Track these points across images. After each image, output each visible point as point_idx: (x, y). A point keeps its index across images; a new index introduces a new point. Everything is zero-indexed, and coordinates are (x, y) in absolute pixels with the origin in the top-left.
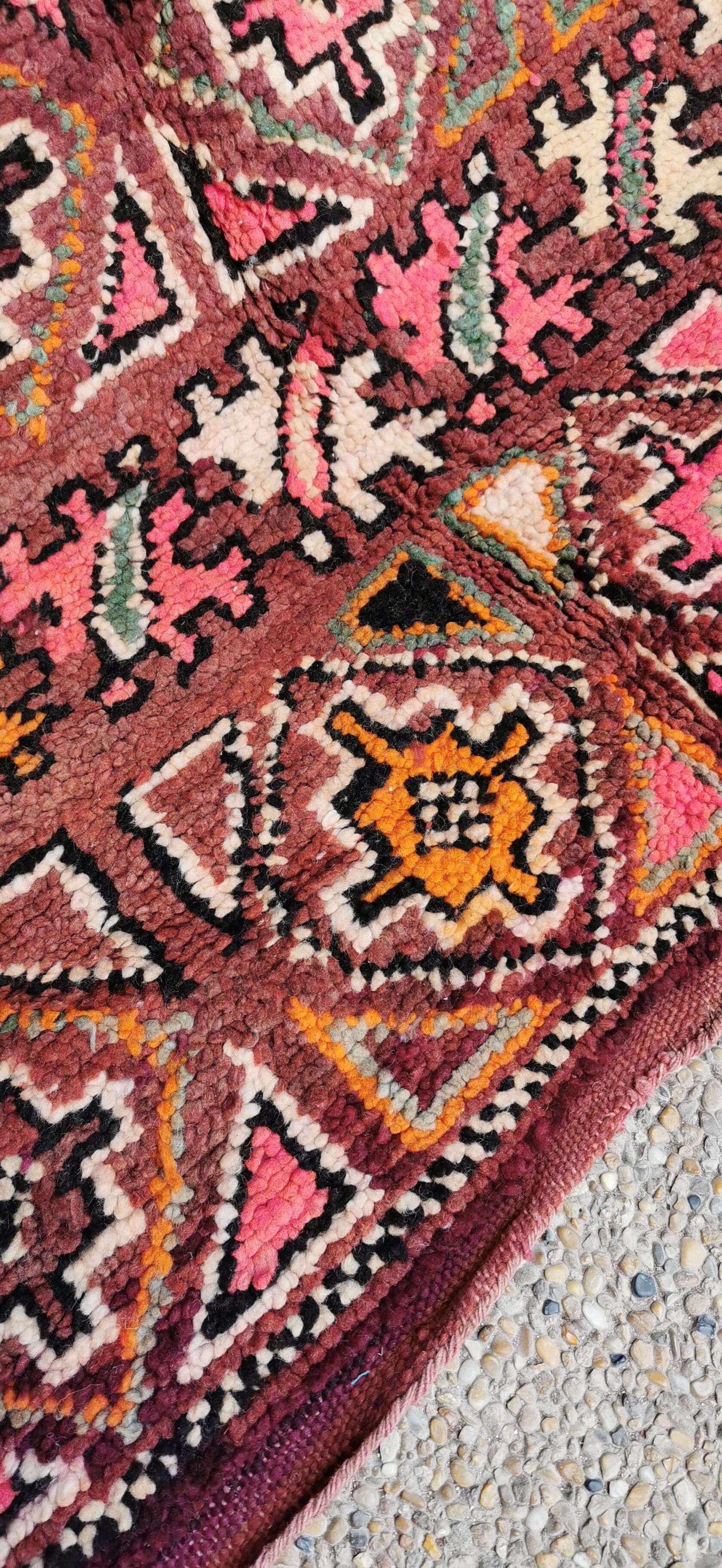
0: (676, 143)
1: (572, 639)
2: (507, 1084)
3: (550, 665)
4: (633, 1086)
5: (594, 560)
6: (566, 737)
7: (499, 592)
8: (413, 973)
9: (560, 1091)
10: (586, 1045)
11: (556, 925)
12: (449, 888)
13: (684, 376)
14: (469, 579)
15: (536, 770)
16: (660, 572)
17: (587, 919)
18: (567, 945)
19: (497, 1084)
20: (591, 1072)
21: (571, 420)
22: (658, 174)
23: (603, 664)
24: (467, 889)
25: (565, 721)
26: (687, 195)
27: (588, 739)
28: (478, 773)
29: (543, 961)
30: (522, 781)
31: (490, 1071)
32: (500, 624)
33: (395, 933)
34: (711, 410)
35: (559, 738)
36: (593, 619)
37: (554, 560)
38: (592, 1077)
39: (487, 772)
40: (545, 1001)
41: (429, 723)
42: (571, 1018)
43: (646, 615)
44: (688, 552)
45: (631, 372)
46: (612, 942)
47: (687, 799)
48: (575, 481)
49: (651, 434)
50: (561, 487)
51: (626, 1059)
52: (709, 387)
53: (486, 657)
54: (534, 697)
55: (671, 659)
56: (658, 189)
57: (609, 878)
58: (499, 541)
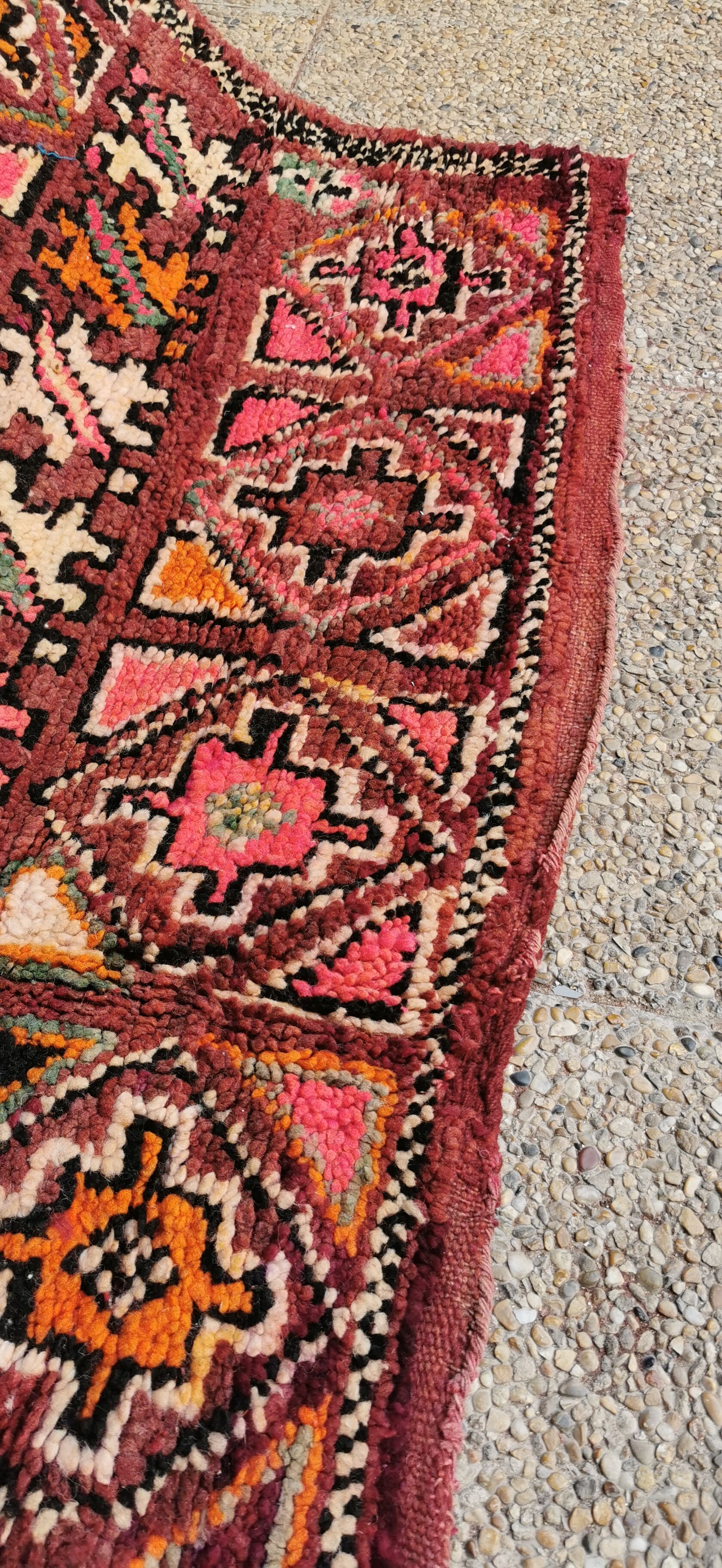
0: (26, 514)
1: (153, 1021)
2: (325, 1522)
3: (146, 1057)
4: (441, 1436)
5: (135, 935)
6: (197, 1119)
7: (63, 1013)
8: (174, 1468)
9: (381, 1493)
10: (379, 1425)
11: (284, 1319)
12: (164, 1349)
13: (132, 727)
14: (29, 1016)
15: (184, 1169)
16: (202, 915)
17: (309, 1291)
18: (305, 1332)
19: (316, 1528)
20: (397, 1449)
21: (51, 814)
22: (23, 549)
23: (194, 1028)
24: (180, 1339)
25: (188, 1105)
26: (58, 559)
27: (217, 1109)
28: (130, 1208)
29: (292, 1365)
30: (178, 1190)
31: (301, 1519)
32: (78, 1043)
33: (134, 1436)
34: (170, 744)
35: (191, 1124)
36: (163, 992)
37: (100, 955)
38: (402, 1454)
39: (139, 1200)
40: (316, 1405)
41: (57, 1188)
42: (349, 1407)
43: (211, 961)
44: (216, 882)
45: (84, 745)
46: (344, 1301)
47: (335, 1113)
48: (81, 868)
49: (130, 792)
50: (72, 880)
51: (421, 1411)
52: (158, 725)
53: (81, 1083)
54: (147, 1097)
55: (253, 988)
56: (30, 563)
57: (307, 1237)
58: (39, 963)
